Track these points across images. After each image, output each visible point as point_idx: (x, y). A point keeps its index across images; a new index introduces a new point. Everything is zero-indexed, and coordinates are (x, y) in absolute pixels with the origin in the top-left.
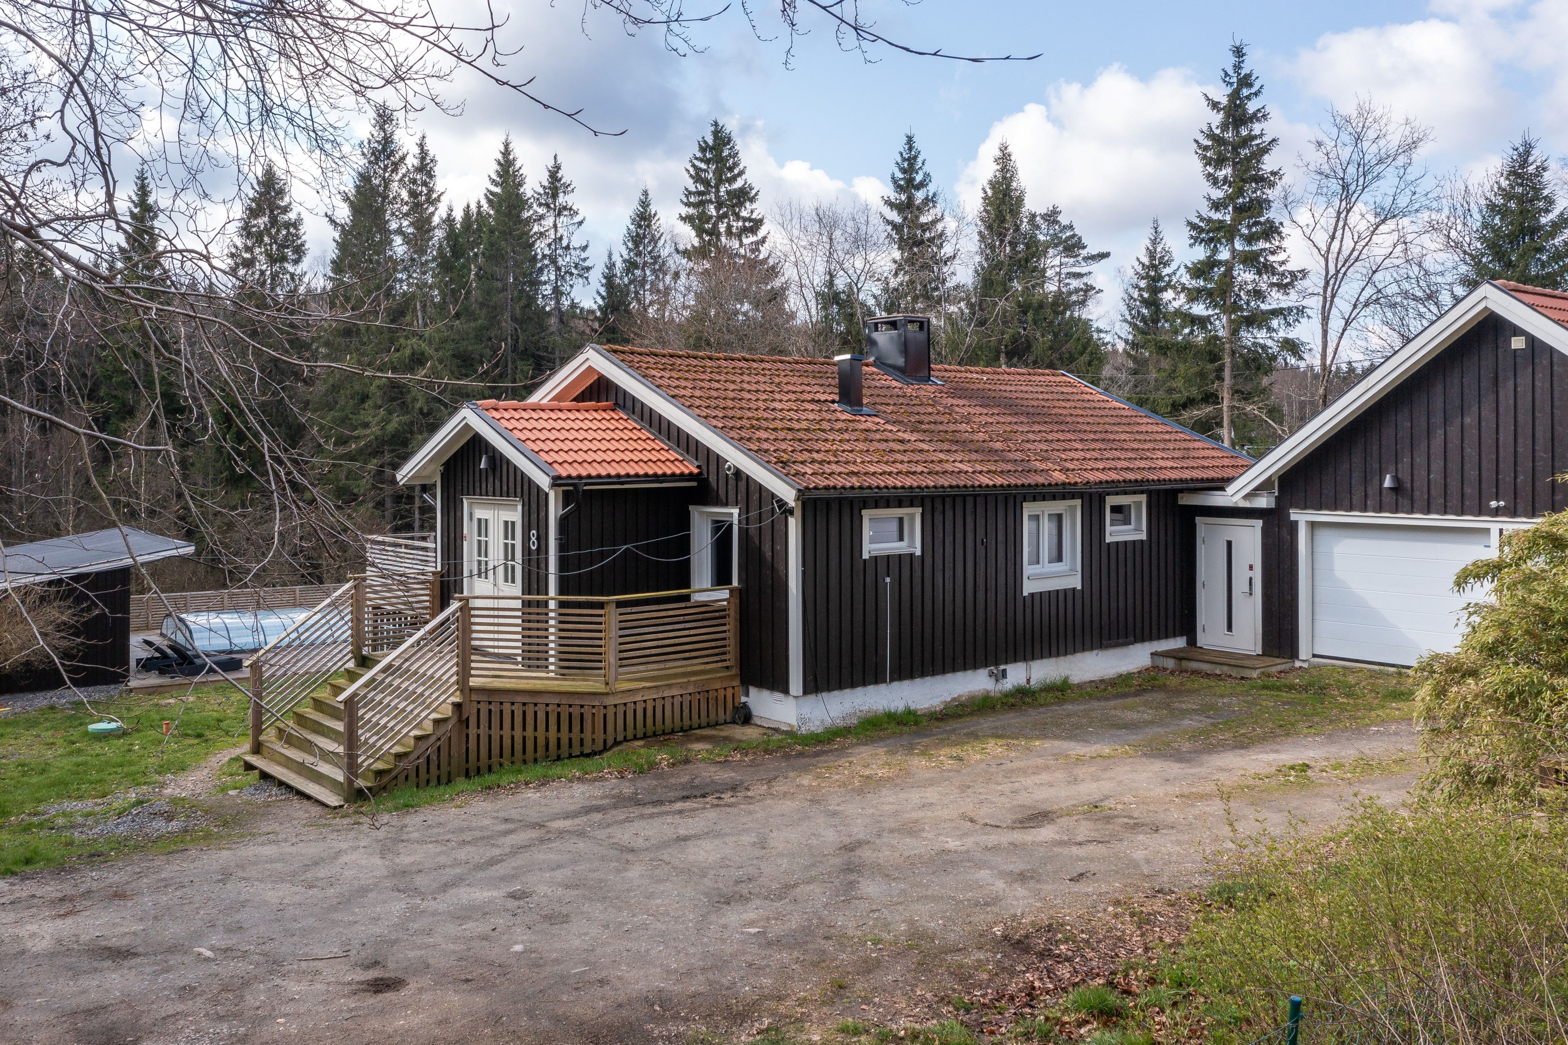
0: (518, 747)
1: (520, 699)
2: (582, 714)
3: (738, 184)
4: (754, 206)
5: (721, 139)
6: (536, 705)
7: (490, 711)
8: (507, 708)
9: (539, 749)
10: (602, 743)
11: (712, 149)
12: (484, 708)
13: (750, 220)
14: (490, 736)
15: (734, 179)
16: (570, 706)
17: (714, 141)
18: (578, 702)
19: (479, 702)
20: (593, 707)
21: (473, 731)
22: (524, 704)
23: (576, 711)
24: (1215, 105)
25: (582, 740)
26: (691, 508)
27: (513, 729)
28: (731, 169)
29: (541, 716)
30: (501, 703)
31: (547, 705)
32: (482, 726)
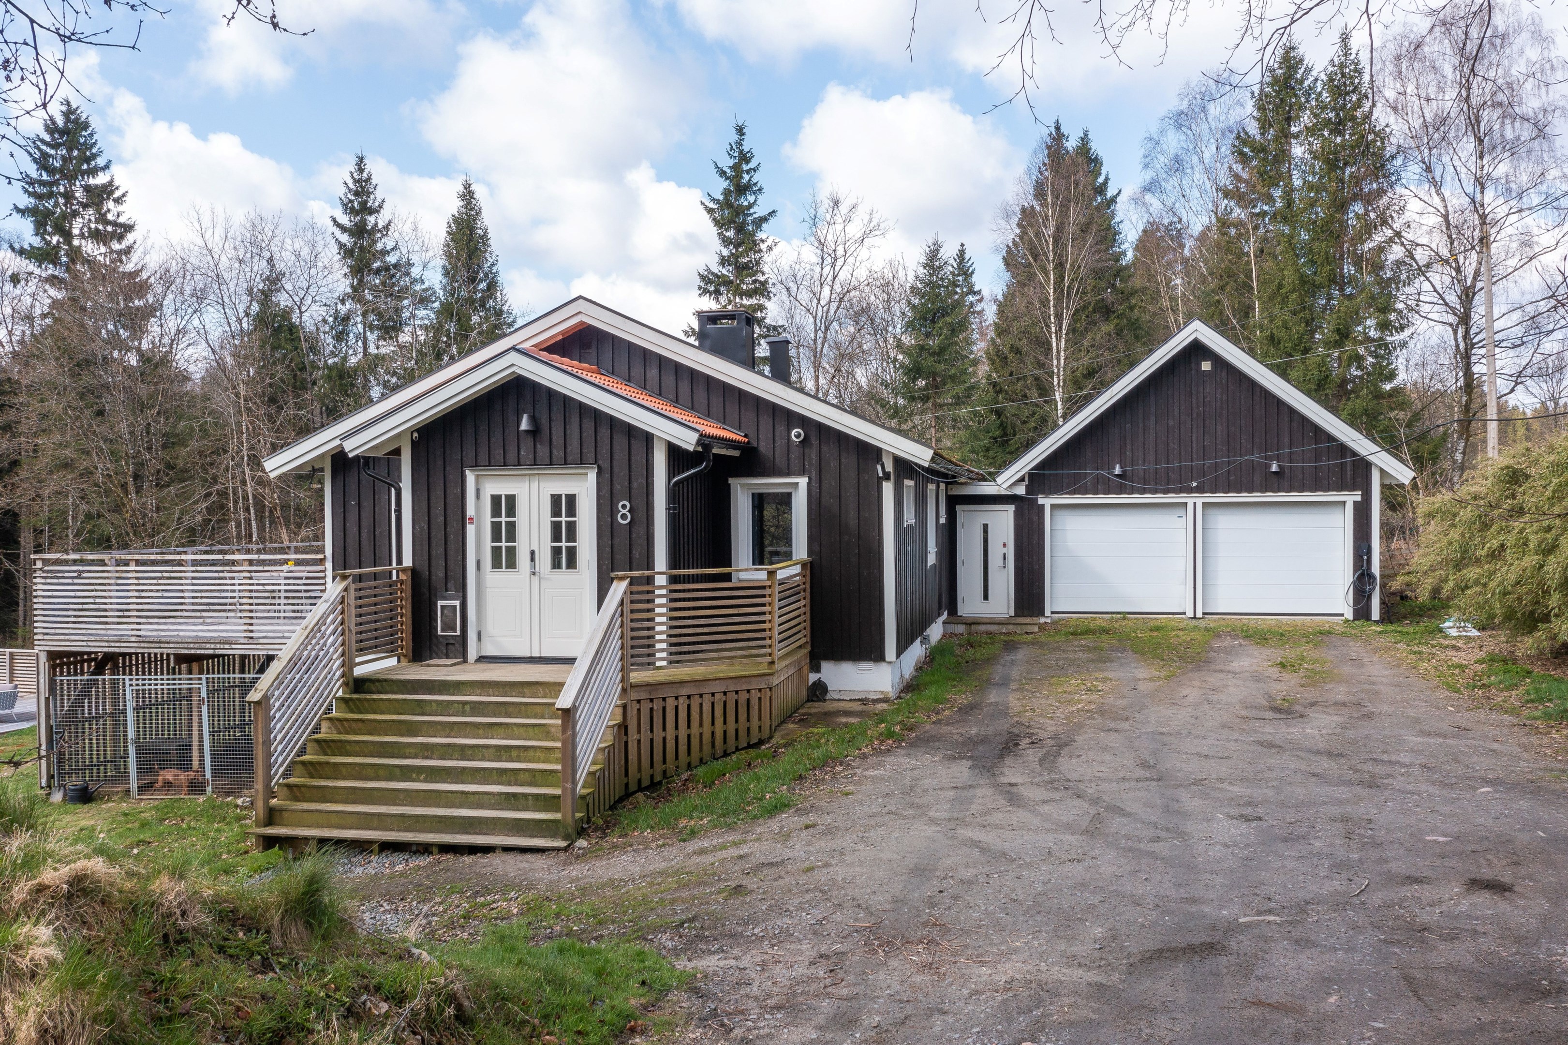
0: (683, 748)
1: (685, 691)
2: (748, 700)
3: (101, 179)
4: (120, 208)
5: (76, 121)
6: (701, 696)
7: (652, 709)
8: (671, 703)
9: (705, 747)
10: (768, 731)
11: (63, 132)
12: (645, 707)
13: (115, 224)
14: (652, 740)
15: (94, 172)
16: (737, 692)
17: (66, 123)
18: (745, 687)
19: (639, 701)
20: (760, 690)
21: (633, 736)
22: (689, 697)
23: (743, 697)
24: (722, 173)
25: (748, 729)
26: (731, 481)
27: (677, 728)
28: (88, 160)
29: (707, 707)
30: (664, 699)
31: (713, 694)
32: (643, 730)
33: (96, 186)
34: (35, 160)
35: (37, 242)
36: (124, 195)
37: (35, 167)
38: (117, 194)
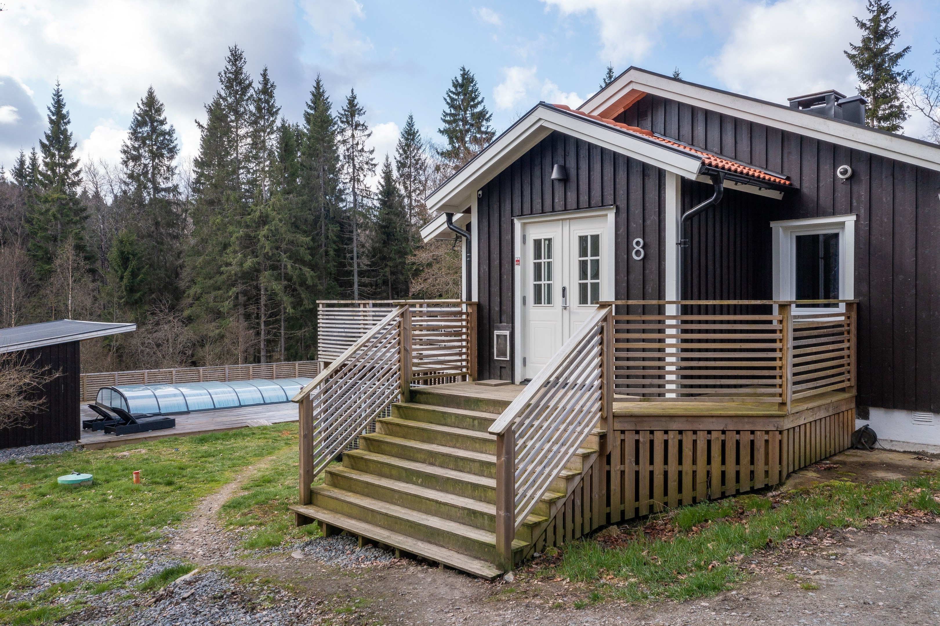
0: (673, 484)
1: (676, 426)
2: (752, 442)
3: (479, 109)
4: (489, 124)
5: (468, 79)
6: (695, 432)
7: (637, 442)
8: (659, 438)
9: (698, 486)
10: (777, 476)
11: (462, 86)
12: (630, 439)
13: (486, 133)
14: (637, 473)
15: (475, 106)
16: (738, 432)
17: (463, 80)
18: (747, 427)
19: (623, 432)
20: (767, 432)
21: (616, 467)
22: (681, 432)
23: (746, 438)
24: (863, 25)
25: (752, 472)
26: (773, 224)
27: (666, 462)
28: (473, 99)
29: (702, 445)
30: (652, 432)
31: (709, 432)
32: (627, 461)
33: (477, 112)
34: (448, 103)
35: (449, 148)
36: (490, 116)
37: (448, 106)
38: (488, 116)
